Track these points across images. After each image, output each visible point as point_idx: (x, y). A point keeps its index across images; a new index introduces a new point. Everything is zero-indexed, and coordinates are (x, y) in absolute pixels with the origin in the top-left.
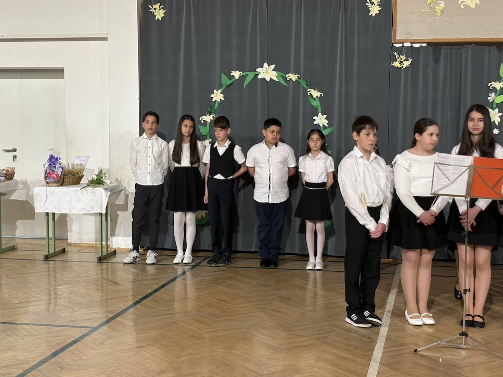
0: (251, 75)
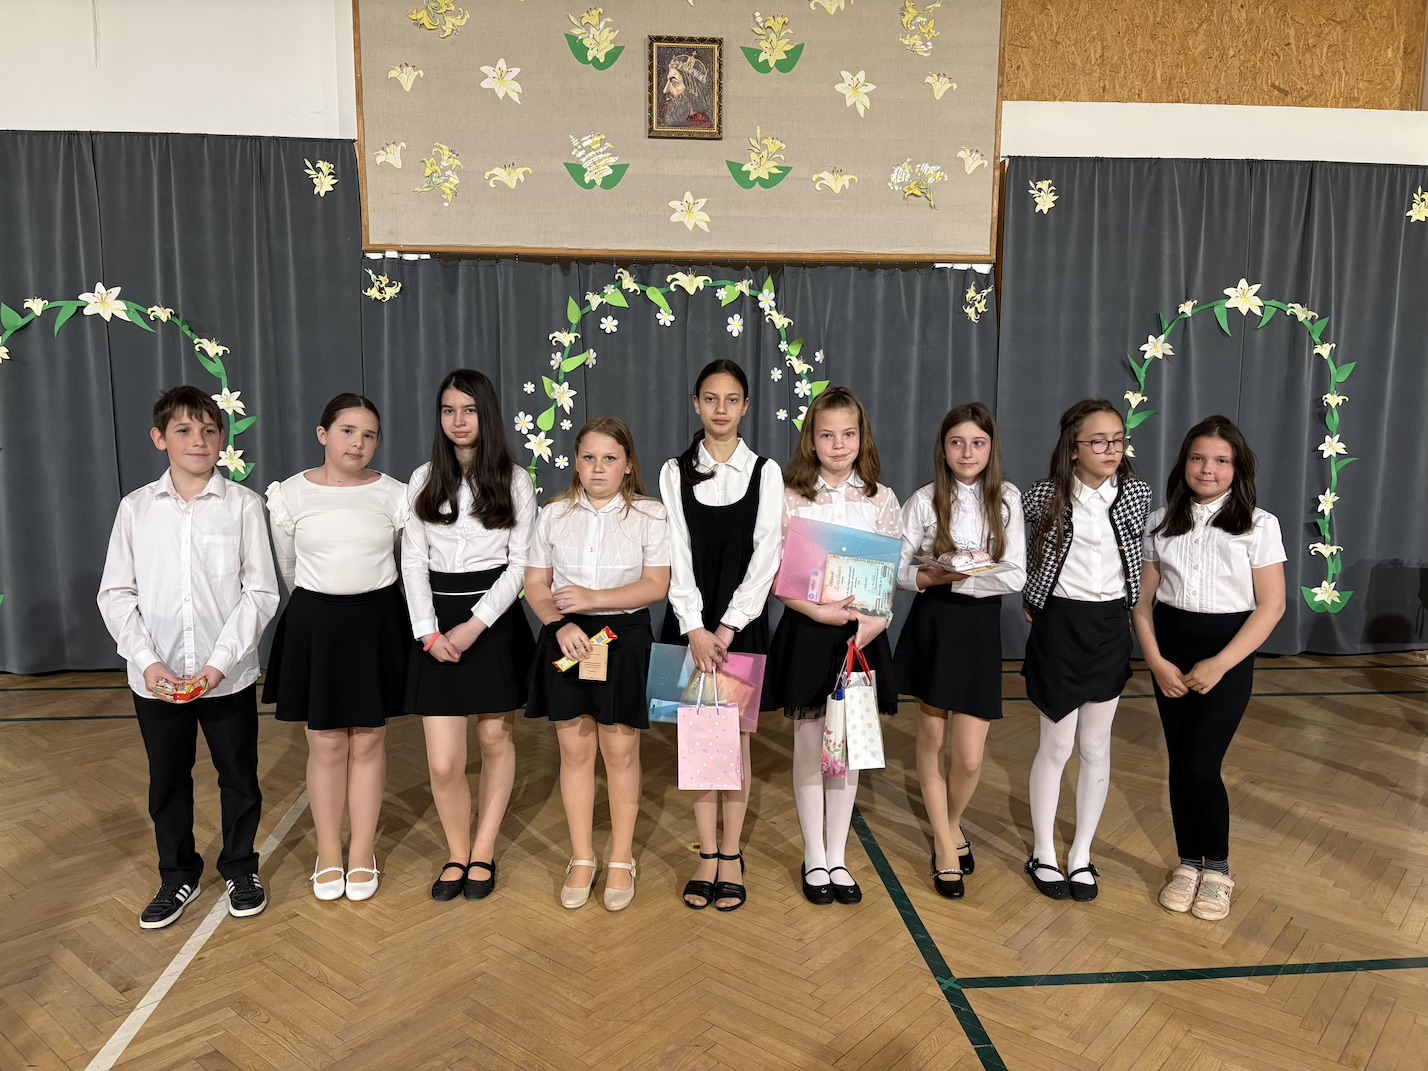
0: (67, 309)
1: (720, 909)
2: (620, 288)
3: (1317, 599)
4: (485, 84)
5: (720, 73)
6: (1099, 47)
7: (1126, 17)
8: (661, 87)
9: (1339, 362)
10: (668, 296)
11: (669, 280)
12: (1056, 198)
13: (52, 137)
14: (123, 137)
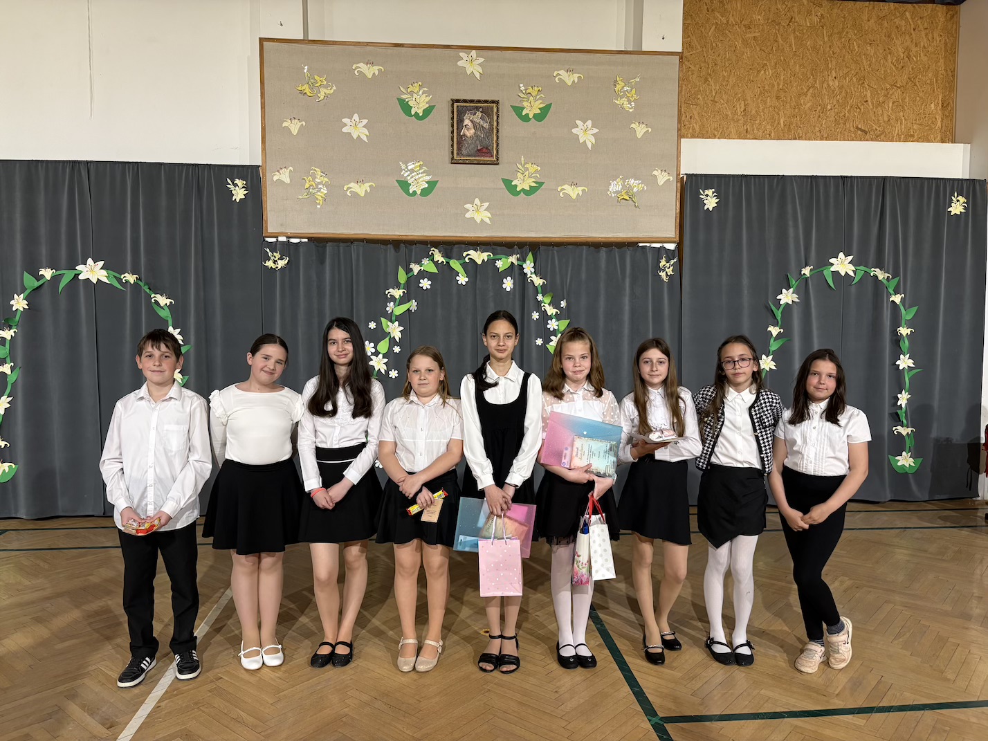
0: (68, 275)
1: (503, 672)
2: (433, 260)
3: (899, 464)
4: (345, 130)
5: (497, 122)
6: (743, 105)
7: (759, 85)
8: (459, 130)
9: (907, 306)
10: (464, 265)
11: (464, 255)
12: (717, 200)
13: (61, 164)
14: (108, 165)
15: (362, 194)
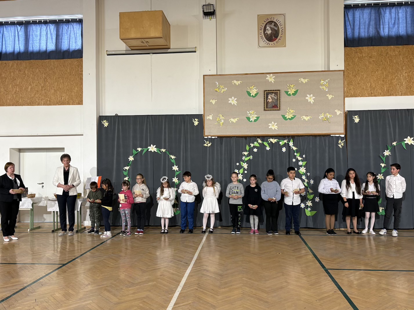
0: (145, 150)
2: (258, 142)
4: (229, 102)
5: (280, 97)
7: (376, 77)
8: (267, 100)
11: (269, 140)
12: (359, 119)
14: (158, 116)
15: (235, 122)
